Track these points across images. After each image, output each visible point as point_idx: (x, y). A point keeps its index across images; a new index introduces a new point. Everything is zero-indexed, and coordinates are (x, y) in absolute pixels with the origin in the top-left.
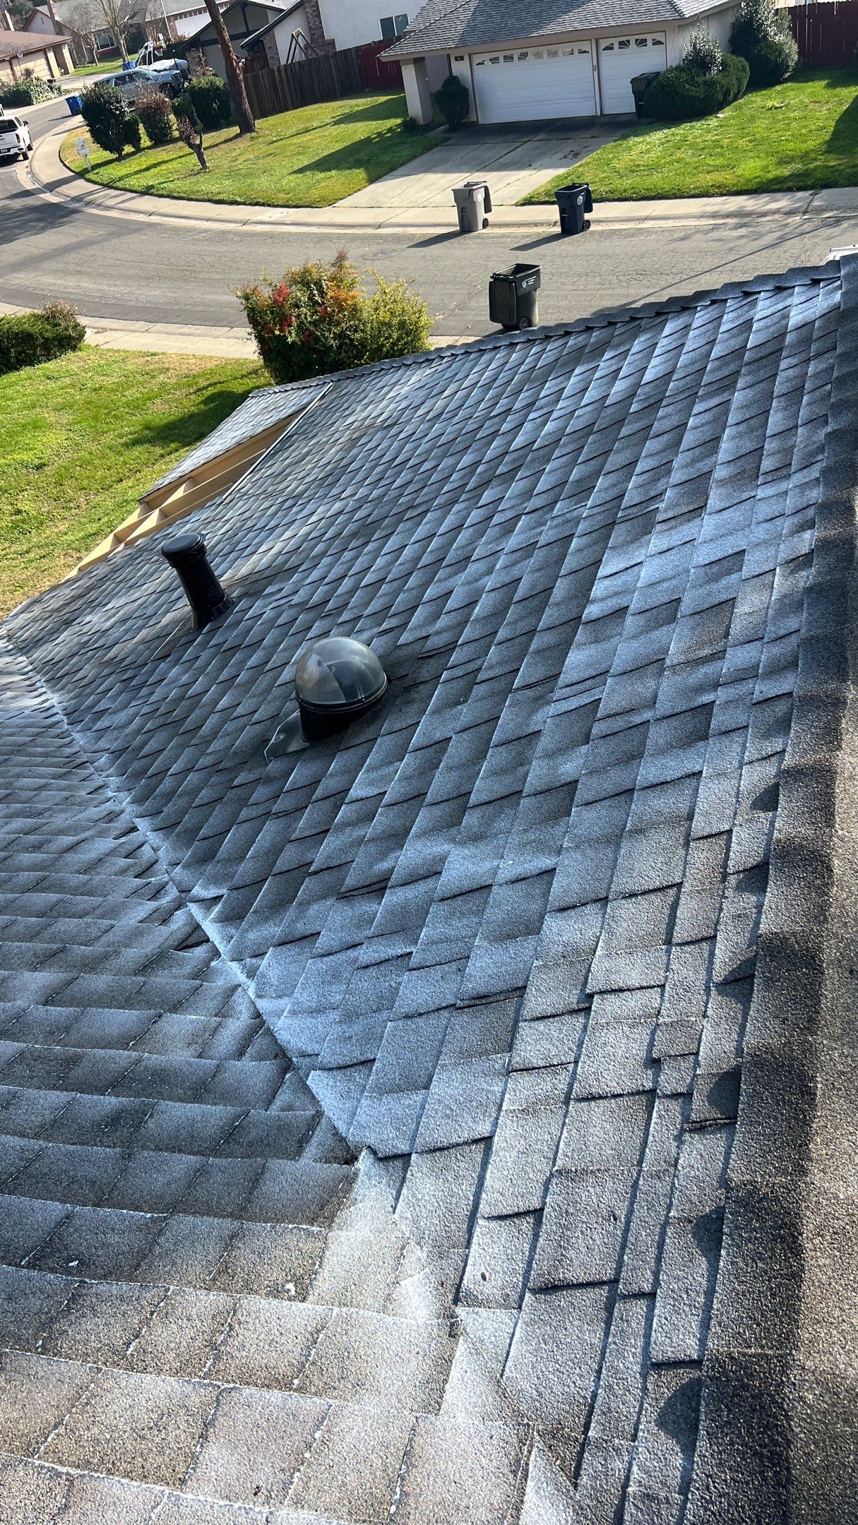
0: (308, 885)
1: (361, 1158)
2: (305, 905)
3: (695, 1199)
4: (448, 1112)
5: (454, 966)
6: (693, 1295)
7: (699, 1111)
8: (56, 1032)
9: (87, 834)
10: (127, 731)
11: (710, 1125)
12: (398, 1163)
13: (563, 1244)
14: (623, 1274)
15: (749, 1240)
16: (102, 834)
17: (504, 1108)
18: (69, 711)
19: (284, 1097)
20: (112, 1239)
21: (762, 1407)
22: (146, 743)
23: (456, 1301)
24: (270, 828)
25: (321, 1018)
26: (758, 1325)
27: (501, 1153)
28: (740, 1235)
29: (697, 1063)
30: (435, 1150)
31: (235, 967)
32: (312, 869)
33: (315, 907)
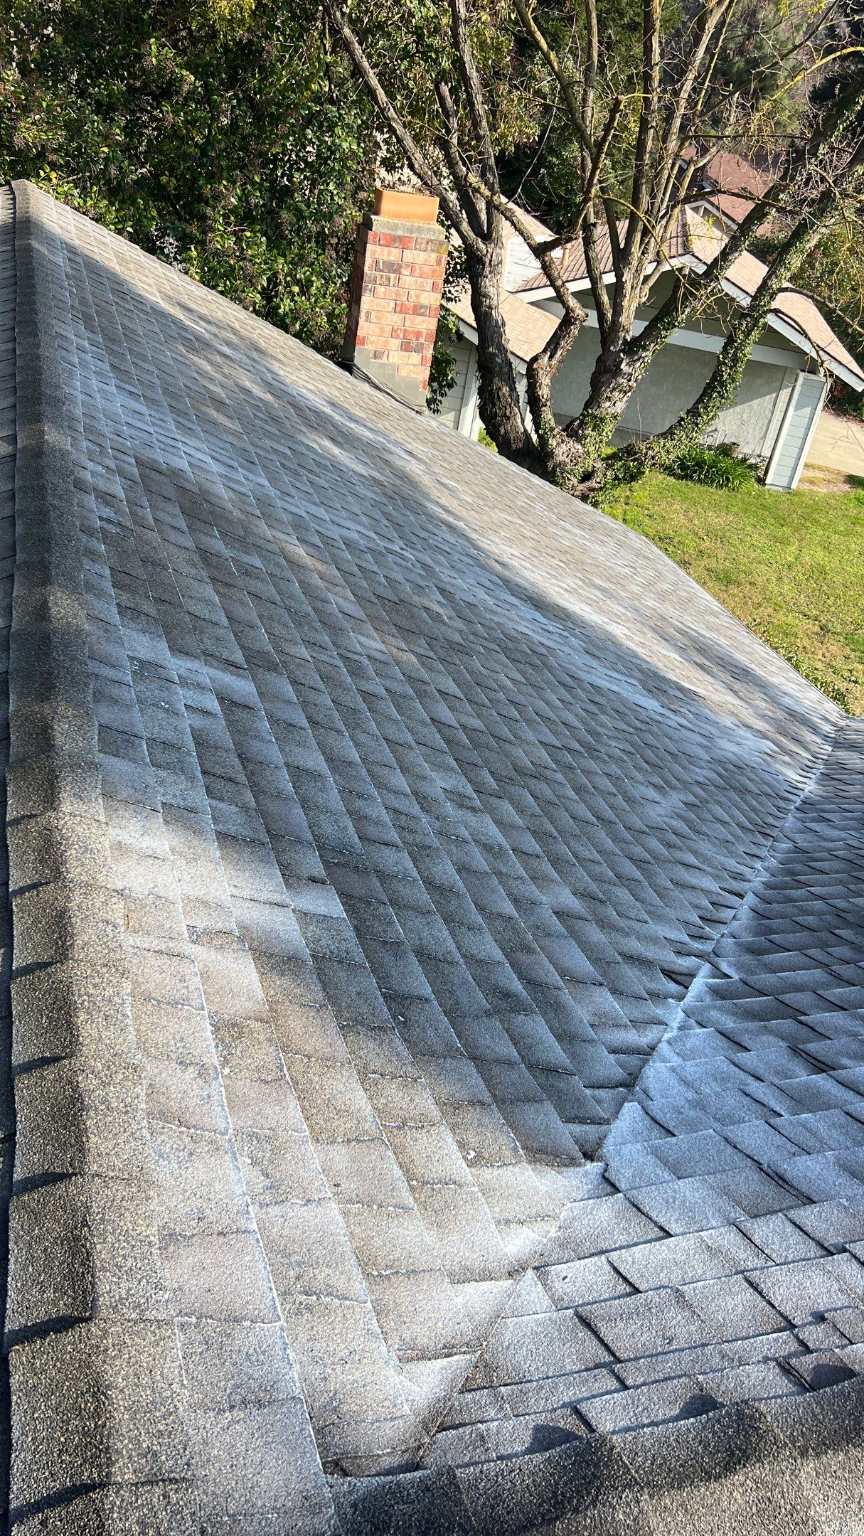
0: (787, 1024)
1: (595, 1164)
2: (770, 1031)
3: (723, 1388)
4: (671, 1200)
5: (795, 1149)
6: (645, 1413)
7: (802, 1363)
8: (541, 931)
9: (708, 869)
10: (824, 844)
11: (794, 1376)
12: (609, 1189)
13: (626, 1316)
14: (629, 1364)
15: (714, 1433)
16: (716, 878)
17: (701, 1233)
18: (808, 801)
19: (603, 1094)
20: (430, 1032)
21: (589, 1483)
22: (822, 860)
23: (536, 1268)
24: (818, 974)
25: (682, 1089)
26: (652, 1464)
27: (664, 1247)
28: (714, 1426)
29: (844, 1347)
30: (635, 1206)
31: (680, 1015)
32: (802, 1018)
33: (771, 1038)
